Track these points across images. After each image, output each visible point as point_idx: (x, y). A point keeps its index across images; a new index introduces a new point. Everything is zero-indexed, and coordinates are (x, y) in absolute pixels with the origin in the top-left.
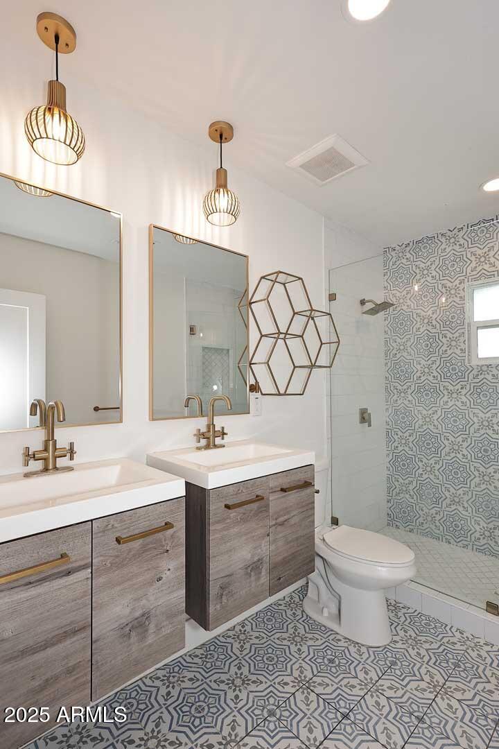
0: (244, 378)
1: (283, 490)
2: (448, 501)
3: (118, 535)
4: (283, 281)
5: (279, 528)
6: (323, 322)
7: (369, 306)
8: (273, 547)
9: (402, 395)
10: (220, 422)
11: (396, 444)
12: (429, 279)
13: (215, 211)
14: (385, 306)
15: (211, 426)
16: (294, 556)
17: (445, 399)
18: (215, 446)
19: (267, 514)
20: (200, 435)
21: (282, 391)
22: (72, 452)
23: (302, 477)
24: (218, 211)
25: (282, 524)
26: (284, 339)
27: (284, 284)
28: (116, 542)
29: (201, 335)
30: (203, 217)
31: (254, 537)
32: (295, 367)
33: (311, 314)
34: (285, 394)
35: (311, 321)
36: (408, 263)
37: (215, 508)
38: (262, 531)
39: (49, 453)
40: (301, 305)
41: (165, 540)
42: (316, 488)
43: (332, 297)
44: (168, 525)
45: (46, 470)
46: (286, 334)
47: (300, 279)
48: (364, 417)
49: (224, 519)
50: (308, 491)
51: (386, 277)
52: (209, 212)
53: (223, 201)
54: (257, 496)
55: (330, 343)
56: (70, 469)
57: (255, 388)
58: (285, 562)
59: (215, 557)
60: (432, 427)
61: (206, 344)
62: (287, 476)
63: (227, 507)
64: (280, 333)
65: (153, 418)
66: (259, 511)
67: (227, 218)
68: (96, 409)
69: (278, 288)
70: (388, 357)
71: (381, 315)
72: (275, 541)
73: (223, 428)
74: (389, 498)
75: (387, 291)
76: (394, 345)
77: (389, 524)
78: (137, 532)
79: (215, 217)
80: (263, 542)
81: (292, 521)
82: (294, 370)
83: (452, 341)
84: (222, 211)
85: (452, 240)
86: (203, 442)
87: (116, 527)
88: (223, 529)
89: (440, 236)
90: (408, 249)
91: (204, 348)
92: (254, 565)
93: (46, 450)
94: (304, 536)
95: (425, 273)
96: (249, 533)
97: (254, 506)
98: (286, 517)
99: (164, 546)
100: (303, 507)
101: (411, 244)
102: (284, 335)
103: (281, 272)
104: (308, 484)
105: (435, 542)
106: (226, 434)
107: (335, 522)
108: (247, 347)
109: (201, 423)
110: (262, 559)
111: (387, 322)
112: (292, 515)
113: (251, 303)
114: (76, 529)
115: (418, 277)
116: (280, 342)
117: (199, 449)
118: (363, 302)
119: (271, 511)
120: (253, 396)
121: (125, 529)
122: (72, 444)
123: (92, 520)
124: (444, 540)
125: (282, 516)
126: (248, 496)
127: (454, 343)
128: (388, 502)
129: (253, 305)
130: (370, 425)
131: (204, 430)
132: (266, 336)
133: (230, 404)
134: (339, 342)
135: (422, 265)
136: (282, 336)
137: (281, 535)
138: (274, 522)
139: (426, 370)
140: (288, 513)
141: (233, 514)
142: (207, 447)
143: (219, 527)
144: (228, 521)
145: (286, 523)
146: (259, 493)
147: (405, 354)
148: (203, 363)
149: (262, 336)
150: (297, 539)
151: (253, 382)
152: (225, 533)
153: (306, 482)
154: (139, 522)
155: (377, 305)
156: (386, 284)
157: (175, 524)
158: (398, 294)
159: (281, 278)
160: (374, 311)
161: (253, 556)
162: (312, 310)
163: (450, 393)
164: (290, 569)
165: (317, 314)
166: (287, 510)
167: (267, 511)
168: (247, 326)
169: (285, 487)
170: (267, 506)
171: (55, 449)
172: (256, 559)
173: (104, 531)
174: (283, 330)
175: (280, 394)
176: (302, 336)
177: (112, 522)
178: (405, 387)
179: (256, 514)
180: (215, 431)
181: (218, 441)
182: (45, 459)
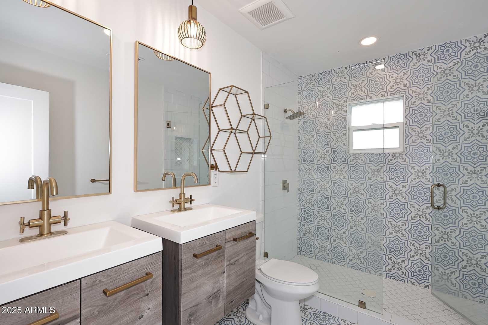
0: (206, 160)
1: (235, 240)
2: (334, 238)
3: (104, 287)
4: (235, 93)
5: (232, 267)
6: (260, 123)
7: (290, 114)
8: (227, 281)
9: (308, 171)
10: (189, 192)
11: (303, 203)
12: (326, 98)
13: (187, 36)
14: (298, 114)
15: (182, 194)
16: (241, 285)
17: (334, 174)
18: (185, 209)
19: (223, 258)
20: (174, 202)
21: (233, 169)
22: (66, 219)
23: (247, 229)
24: (190, 36)
25: (233, 264)
26: (235, 133)
27: (235, 95)
28: (103, 294)
29: (175, 128)
30: (178, 40)
31: (214, 275)
32: (242, 153)
33: (253, 117)
34: (235, 172)
35: (253, 122)
36: (313, 87)
37: (185, 258)
38: (220, 270)
39: (44, 221)
40: (247, 110)
41: (146, 287)
42: (257, 236)
43: (267, 106)
44: (148, 275)
45: (41, 235)
46: (236, 129)
47: (246, 92)
48: (285, 186)
49: (192, 265)
50: (252, 239)
51: (300, 96)
52: (183, 36)
53: (193, 30)
54: (217, 246)
55: (265, 137)
56: (65, 233)
57: (214, 167)
58: (236, 289)
59: (185, 293)
60: (325, 192)
61: (178, 135)
62: (237, 230)
63: (195, 256)
64: (232, 129)
65: (137, 190)
66: (218, 256)
67: (196, 43)
68: (93, 181)
69: (232, 97)
70: (300, 148)
71: (296, 120)
72: (229, 275)
73: (191, 196)
74: (299, 237)
75: (300, 105)
76: (304, 139)
77: (299, 253)
78: (121, 283)
79: (187, 41)
80: (221, 278)
81: (241, 261)
82: (241, 154)
83: (339, 138)
84: (192, 37)
85: (340, 75)
86: (177, 207)
87: (103, 282)
88: (191, 273)
89: (333, 71)
90: (313, 78)
91: (177, 138)
92: (214, 295)
93: (41, 218)
94: (248, 270)
95: (323, 95)
96: (211, 273)
97: (215, 253)
98: (236, 259)
99: (145, 291)
100: (248, 250)
101: (316, 75)
102: (235, 130)
103: (234, 86)
104: (252, 234)
105: (326, 263)
106: (194, 200)
107: (266, 255)
108: (209, 138)
109: (175, 193)
110: (219, 290)
111: (300, 125)
112: (241, 256)
113: (212, 107)
114: (65, 288)
115: (319, 97)
116: (233, 135)
117: (173, 211)
118: (285, 111)
119: (226, 255)
120: (213, 172)
121: (111, 282)
122: (66, 213)
123: (80, 279)
124: (331, 262)
125: (233, 258)
126: (211, 246)
127: (339, 140)
128: (298, 239)
129: (214, 109)
130: (288, 191)
131: (177, 197)
132: (222, 130)
133: (197, 180)
134: (271, 137)
135: (322, 89)
136: (234, 131)
137: (233, 272)
138: (228, 263)
139: (323, 156)
140: (239, 255)
141: (199, 261)
142: (179, 210)
143: (188, 271)
144: (195, 266)
145: (237, 262)
146: (218, 243)
147: (310, 146)
148: (176, 149)
149: (220, 130)
150: (244, 273)
151: (213, 163)
152: (193, 275)
153: (250, 233)
154: (124, 275)
155: (294, 113)
156: (300, 100)
157: (153, 273)
158: (307, 107)
159: (234, 90)
160: (292, 117)
161: (213, 289)
162: (254, 114)
163: (337, 171)
164: (239, 295)
165: (257, 117)
166: (237, 254)
167: (224, 255)
168: (209, 124)
169: (236, 238)
170: (224, 252)
171: (50, 217)
172: (215, 290)
173: (92, 286)
174: (234, 127)
175: (231, 171)
176: (247, 132)
177: (99, 278)
178: (310, 166)
179: (215, 259)
180: (185, 198)
181: (188, 205)
182: (40, 226)
